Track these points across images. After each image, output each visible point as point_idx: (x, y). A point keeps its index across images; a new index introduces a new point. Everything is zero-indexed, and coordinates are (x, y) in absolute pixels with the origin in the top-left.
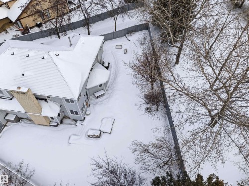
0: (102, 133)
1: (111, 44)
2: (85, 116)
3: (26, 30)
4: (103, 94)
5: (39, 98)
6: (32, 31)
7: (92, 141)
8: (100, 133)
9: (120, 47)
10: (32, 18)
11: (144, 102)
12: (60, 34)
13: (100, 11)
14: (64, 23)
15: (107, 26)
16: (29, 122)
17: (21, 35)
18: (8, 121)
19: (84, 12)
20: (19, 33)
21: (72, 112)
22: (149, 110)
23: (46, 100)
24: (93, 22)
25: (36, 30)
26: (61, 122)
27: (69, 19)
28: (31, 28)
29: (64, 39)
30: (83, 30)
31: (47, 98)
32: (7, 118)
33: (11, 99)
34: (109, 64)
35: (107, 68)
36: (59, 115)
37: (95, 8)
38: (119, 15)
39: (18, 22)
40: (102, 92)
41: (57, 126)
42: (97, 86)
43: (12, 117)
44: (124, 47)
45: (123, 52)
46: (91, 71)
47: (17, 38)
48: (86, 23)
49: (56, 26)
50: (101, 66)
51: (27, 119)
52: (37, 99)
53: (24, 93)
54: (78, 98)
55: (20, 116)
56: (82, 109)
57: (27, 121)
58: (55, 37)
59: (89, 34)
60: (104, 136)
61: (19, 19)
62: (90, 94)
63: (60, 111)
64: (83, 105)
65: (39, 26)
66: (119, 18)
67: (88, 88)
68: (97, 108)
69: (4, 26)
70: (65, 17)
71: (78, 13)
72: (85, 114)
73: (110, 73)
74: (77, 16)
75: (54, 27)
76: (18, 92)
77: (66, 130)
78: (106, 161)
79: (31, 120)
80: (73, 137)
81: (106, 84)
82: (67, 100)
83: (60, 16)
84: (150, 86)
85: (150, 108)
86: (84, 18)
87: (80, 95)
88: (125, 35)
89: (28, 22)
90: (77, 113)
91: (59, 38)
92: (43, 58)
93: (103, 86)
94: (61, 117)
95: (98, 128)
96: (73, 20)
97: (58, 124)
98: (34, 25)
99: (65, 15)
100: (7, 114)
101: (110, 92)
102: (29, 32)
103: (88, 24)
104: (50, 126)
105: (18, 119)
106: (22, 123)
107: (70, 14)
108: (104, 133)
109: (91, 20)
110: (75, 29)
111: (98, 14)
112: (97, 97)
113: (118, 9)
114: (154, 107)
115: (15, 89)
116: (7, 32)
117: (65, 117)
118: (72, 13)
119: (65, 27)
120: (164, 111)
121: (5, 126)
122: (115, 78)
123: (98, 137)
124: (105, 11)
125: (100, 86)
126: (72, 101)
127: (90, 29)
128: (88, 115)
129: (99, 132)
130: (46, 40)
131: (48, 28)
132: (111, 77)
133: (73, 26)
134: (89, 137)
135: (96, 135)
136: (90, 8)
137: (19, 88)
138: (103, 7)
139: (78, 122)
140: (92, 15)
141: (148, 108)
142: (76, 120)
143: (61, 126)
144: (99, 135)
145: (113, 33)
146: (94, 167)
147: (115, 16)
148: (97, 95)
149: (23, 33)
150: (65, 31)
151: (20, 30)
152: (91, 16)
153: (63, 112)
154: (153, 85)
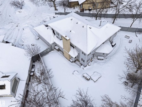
0: (91, 79)
1: (124, 34)
2: (87, 65)
3: (82, 10)
4: (103, 59)
5: (72, 45)
6: (85, 12)
7: (84, 79)
8: (90, 79)
9: (128, 38)
10: (88, 5)
11: (125, 77)
12: (98, 18)
13: (127, 12)
14: (103, 13)
15: (127, 22)
16: (62, 54)
17: (79, 12)
19: (117, 10)
21: (82, 59)
22: (126, 83)
23: (74, 47)
24: (119, 18)
25: (87, 12)
26: (75, 61)
27: (107, 12)
28: (85, 10)
29: (98, 21)
30: (111, 20)
32: (55, 47)
33: (61, 40)
34: (115, 44)
35: (113, 46)
36: (76, 57)
37: (125, 10)
38: (138, 19)
40: (102, 58)
41: (72, 62)
42: (101, 53)
43: (57, 48)
44: (130, 39)
45: (128, 41)
46: (103, 43)
47: (77, 13)
49: (98, 13)
50: (110, 43)
51: (62, 52)
52: (71, 45)
53: (66, 40)
54: (89, 55)
55: (60, 49)
56: (87, 61)
57: (61, 52)
58: (94, 18)
59: (113, 23)
60: (91, 81)
61: (82, 4)
62: (96, 55)
63: (77, 56)
64: (89, 59)
65: (90, 10)
66: (137, 21)
67: (96, 51)
68: (95, 64)
69: (74, 5)
70: (105, 10)
71: (113, 10)
72: (88, 64)
73: (113, 50)
74: (112, 11)
75: (96, 13)
76: (64, 38)
77: (75, 67)
78: (85, 95)
79: (63, 53)
80: (76, 72)
81: (107, 54)
82: (83, 53)
83: (102, 8)
84: (135, 70)
85: (127, 83)
86: (115, 14)
87: (90, 53)
88: (135, 32)
89: (86, 6)
90: (84, 61)
91: (96, 20)
92: (83, 27)
93: (105, 55)
94: (76, 59)
95: (90, 75)
96: (108, 13)
97: (73, 62)
98: (88, 9)
99: (105, 8)
100: (56, 45)
101: (107, 60)
102: (84, 12)
103: (115, 18)
104: (69, 60)
105: (59, 50)
106: (59, 53)
107: (108, 9)
108: (92, 79)
109: (118, 16)
110: (107, 18)
111: (125, 14)
112: (98, 59)
113: (140, 15)
114: (131, 84)
115: (64, 36)
116: (74, 8)
117: (78, 60)
118: (110, 9)
119: (102, 15)
120: (136, 90)
121: (53, 50)
122: (115, 54)
123: (88, 80)
124: (131, 13)
125: (104, 54)
126: (85, 54)
127: (115, 21)
128: (89, 65)
129: (90, 77)
130: (89, 18)
131: (93, 13)
132: (112, 52)
133: (106, 16)
134: (84, 76)
135: (87, 78)
136: (122, 9)
137: (66, 36)
138: (130, 10)
139: (82, 66)
140: (121, 13)
141: (126, 82)
142: (82, 65)
143: (74, 64)
144: (89, 79)
145: (128, 28)
146: (78, 93)
147: (135, 19)
148: (99, 58)
149: (81, 11)
150: (101, 17)
151: (80, 9)
152: (120, 14)
153: (78, 57)
154: (137, 70)
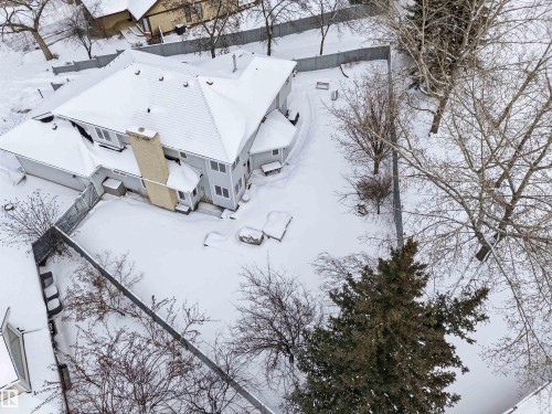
0: (266, 238)
1: (308, 80)
2: (240, 203)
3: (155, 37)
4: (278, 170)
5: (168, 156)
6: (167, 40)
7: (246, 247)
8: (263, 238)
9: (325, 87)
10: (173, 16)
11: (355, 191)
12: (217, 51)
13: (296, 13)
14: (228, 31)
15: (307, 44)
16: (141, 199)
17: (146, 45)
18: (107, 190)
19: (267, 14)
20: (143, 41)
21: (218, 190)
22: (362, 210)
23: (177, 161)
24: (281, 35)
25: (175, 38)
26: (196, 207)
27: (237, 25)
28: (165, 34)
29: (224, 59)
30: (260, 46)
31: (180, 157)
32: (106, 184)
33: (121, 151)
34: (298, 116)
35: (294, 123)
36: (194, 192)
37: (289, 8)
38: (333, 25)
39: (145, 21)
40: (276, 166)
41: (187, 213)
42: (268, 152)
43: (114, 185)
44: (333, 88)
45: (329, 98)
46: (263, 121)
47: (138, 47)
48: (267, 34)
49: (212, 35)
50: (283, 116)
51: (135, 192)
53: (147, 139)
54: (234, 166)
55: (128, 185)
56: (237, 188)
57: (137, 196)
58: (206, 55)
59: (269, 54)
60: (267, 243)
61: (146, 16)
62: (257, 165)
63: (198, 186)
64: (240, 181)
65: (180, 31)
66: (332, 31)
67: (254, 150)
68: (263, 191)
69: (117, 24)
70: (230, 19)
71: (255, 14)
72: (241, 199)
73: (298, 131)
74: (253, 20)
75: (208, 36)
76: (138, 137)
77: (204, 222)
79: (146, 197)
80: (213, 237)
81: (286, 150)
83: (221, 17)
84: (372, 164)
85: (363, 207)
86: (264, 25)
87: (238, 159)
88: (338, 65)
89: (163, 22)
90: (226, 193)
91: (214, 56)
92: (185, 86)
93: (281, 154)
94: (197, 198)
95: (260, 227)
96: (243, 28)
97: (190, 210)
98: (172, 29)
99: (231, 14)
100: (107, 178)
101: (291, 167)
102: (160, 41)
103: (270, 37)
104: (176, 211)
105: (124, 191)
106: (129, 198)
107: (239, 14)
108: (269, 237)
109: (276, 30)
110: (243, 44)
111: (293, 19)
112: (267, 174)
113: (333, 13)
115: (134, 130)
116: (121, 37)
117: (203, 200)
118: (245, 13)
119: (228, 38)
120: (392, 218)
121: (100, 199)
122: (308, 139)
123: (257, 243)
124: (307, 15)
125: (276, 152)
126: (223, 168)
127: (273, 47)
128: (245, 202)
129: (261, 234)
130: (191, 57)
131: (197, 37)
132: (300, 137)
133: (240, 39)
134: (241, 239)
135: (255, 238)
136: (279, 7)
137: (142, 130)
138: (304, 7)
139: (226, 211)
140: (281, 20)
141: (360, 207)
142: (222, 209)
143: (193, 215)
144: (259, 238)
145: (316, 58)
147: (325, 28)
148: (267, 168)
149: (150, 42)
150: (226, 46)
151: (145, 35)
152: (278, 23)
153: (203, 188)
154: (377, 166)
